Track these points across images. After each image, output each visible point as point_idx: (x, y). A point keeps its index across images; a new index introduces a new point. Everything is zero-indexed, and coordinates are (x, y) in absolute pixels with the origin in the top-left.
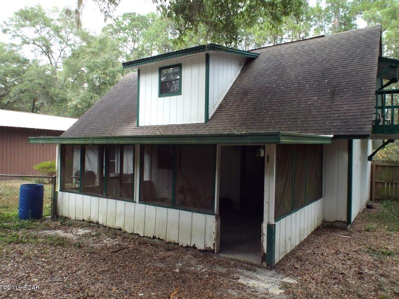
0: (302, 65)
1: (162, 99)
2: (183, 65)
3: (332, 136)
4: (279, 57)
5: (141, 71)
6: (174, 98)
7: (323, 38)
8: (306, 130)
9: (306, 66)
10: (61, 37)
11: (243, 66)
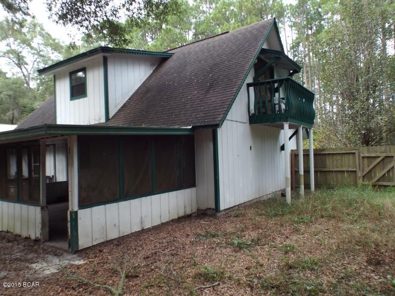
0: (200, 62)
1: (73, 101)
2: (87, 69)
3: (191, 127)
4: (187, 55)
5: (56, 77)
6: (82, 100)
7: (227, 34)
8: (175, 124)
9: (203, 62)
10: (32, 48)
11: (156, 66)
